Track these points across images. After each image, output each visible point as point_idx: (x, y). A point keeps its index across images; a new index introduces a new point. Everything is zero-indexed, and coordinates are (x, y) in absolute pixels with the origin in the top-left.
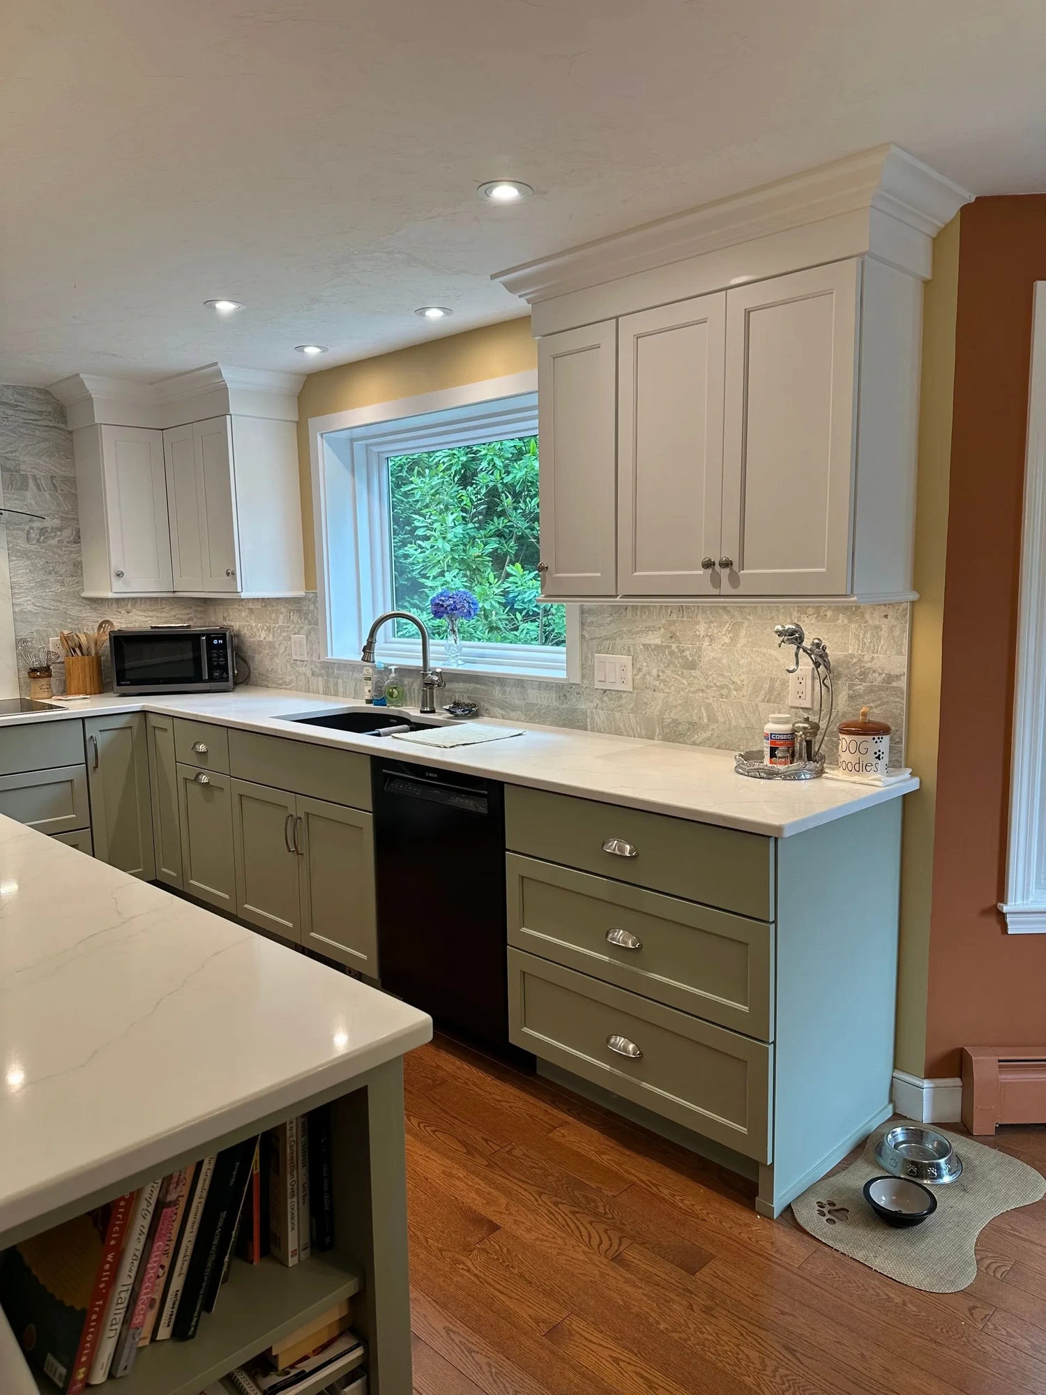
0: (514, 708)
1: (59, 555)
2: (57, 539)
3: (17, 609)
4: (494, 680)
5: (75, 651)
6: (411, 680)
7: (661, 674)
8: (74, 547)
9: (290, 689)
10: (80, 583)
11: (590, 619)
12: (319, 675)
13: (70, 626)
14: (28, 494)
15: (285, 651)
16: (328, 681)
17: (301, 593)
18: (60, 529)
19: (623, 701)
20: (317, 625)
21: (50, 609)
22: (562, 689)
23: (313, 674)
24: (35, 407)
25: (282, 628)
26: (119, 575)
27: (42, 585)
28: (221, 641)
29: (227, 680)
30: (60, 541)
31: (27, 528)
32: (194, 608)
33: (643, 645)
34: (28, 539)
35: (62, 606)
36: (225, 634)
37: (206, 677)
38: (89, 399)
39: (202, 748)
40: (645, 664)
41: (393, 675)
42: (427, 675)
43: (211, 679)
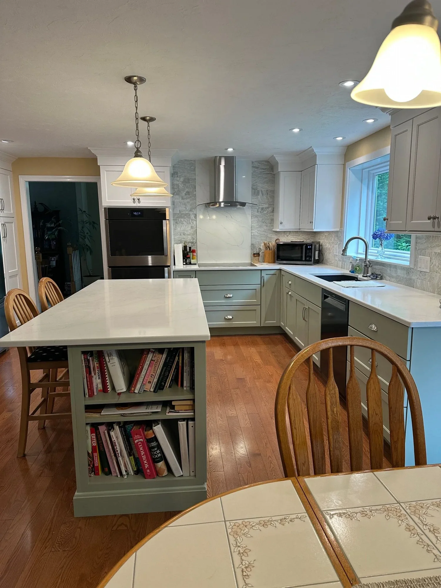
0: (393, 277)
1: (267, 217)
2: (267, 211)
3: (252, 234)
4: (388, 265)
5: (267, 249)
7: (439, 265)
8: (272, 214)
10: (273, 226)
11: (419, 241)
12: (341, 261)
13: (268, 240)
14: (259, 197)
15: (333, 251)
16: (342, 263)
17: (338, 229)
18: (268, 208)
19: (426, 277)
20: (342, 242)
21: (262, 234)
22: (407, 270)
23: (339, 260)
24: (264, 167)
25: (332, 243)
26: (281, 223)
27: (260, 227)
28: (310, 247)
29: (311, 261)
30: (267, 212)
31: (258, 208)
32: (311, 235)
33: (435, 252)
34: (258, 212)
35: (266, 234)
36: (312, 245)
37: (304, 259)
38: (277, 163)
39: (290, 282)
40: (434, 261)
41: (358, 261)
42: (366, 261)
43: (306, 260)
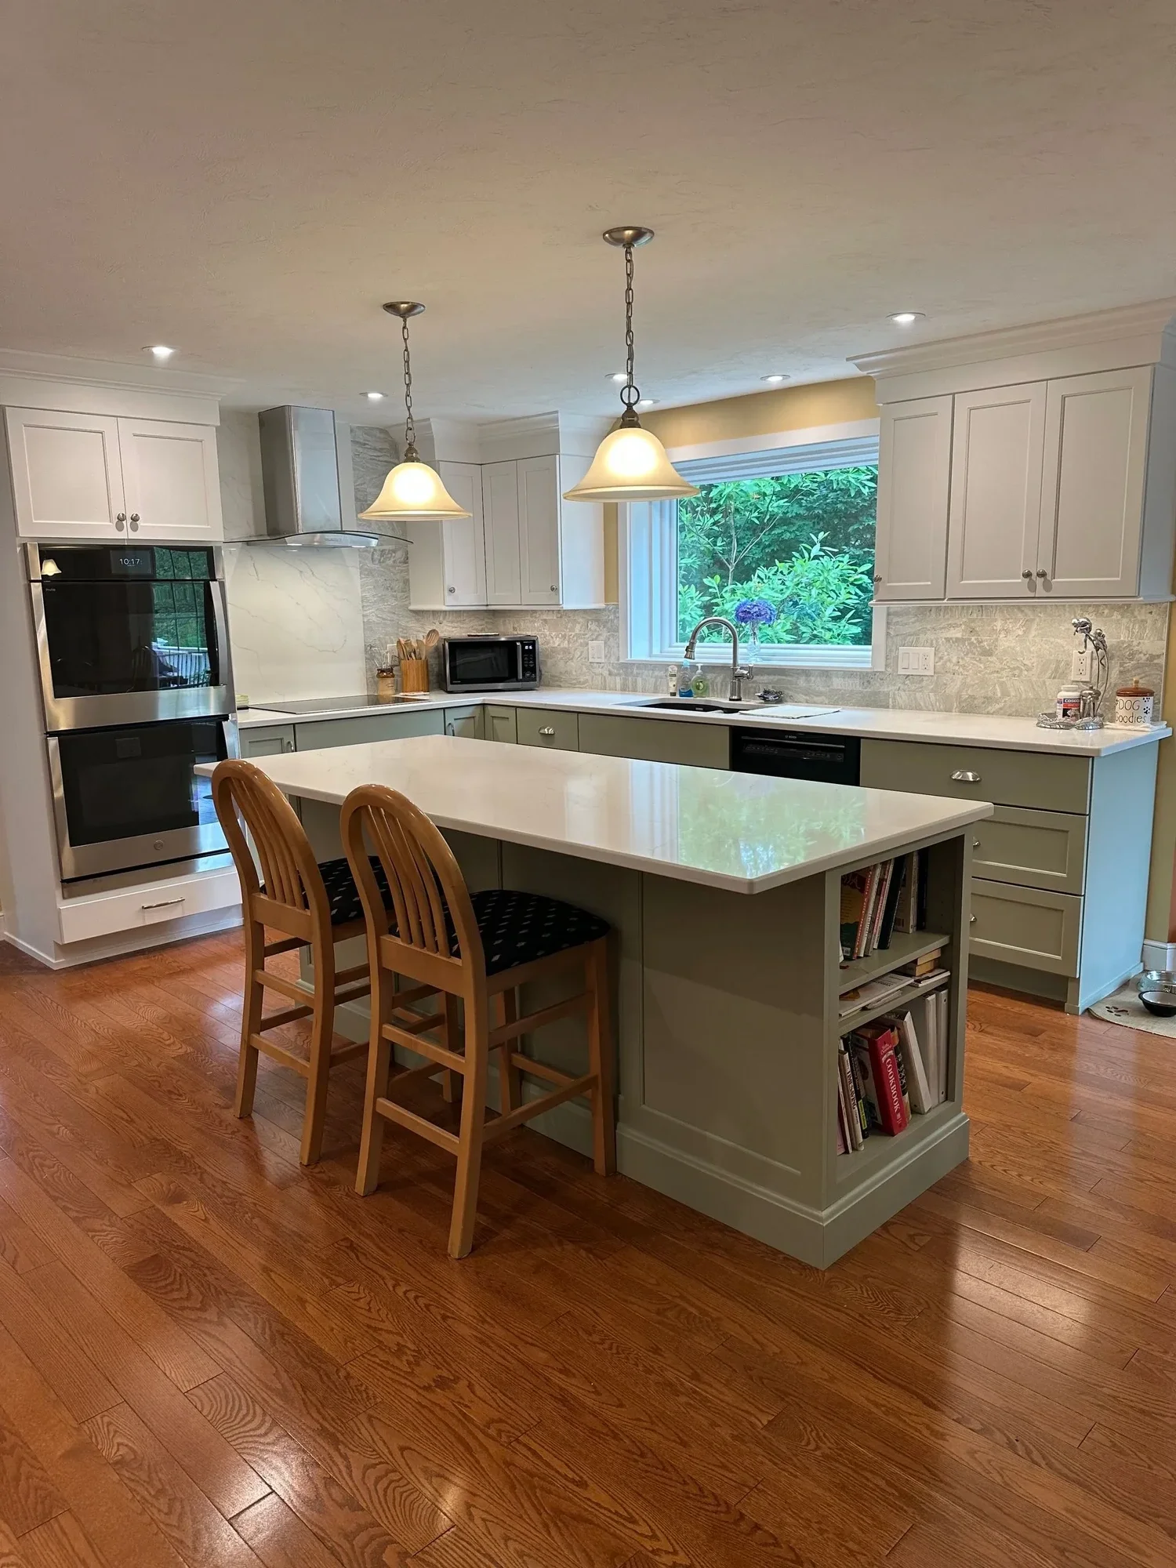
0: (820, 694)
1: (394, 574)
2: (392, 559)
3: (366, 620)
4: (799, 672)
5: (410, 655)
6: (714, 675)
7: (960, 660)
8: (403, 567)
9: (585, 688)
10: (408, 597)
11: (895, 620)
12: (616, 675)
13: (403, 634)
15: (581, 655)
16: (625, 680)
17: (602, 605)
18: (394, 551)
19: (924, 684)
20: (618, 631)
21: (387, 620)
22: (866, 677)
23: (610, 674)
24: (379, 446)
25: (578, 636)
26: (452, 591)
27: (382, 599)
28: (531, 648)
29: (535, 679)
30: (394, 562)
31: (372, 550)
32: (486, 620)
33: (945, 638)
34: (373, 560)
35: (395, 617)
36: (534, 641)
37: (521, 677)
39: (548, 730)
40: (946, 653)
41: (699, 671)
42: (736, 669)
43: (525, 679)
